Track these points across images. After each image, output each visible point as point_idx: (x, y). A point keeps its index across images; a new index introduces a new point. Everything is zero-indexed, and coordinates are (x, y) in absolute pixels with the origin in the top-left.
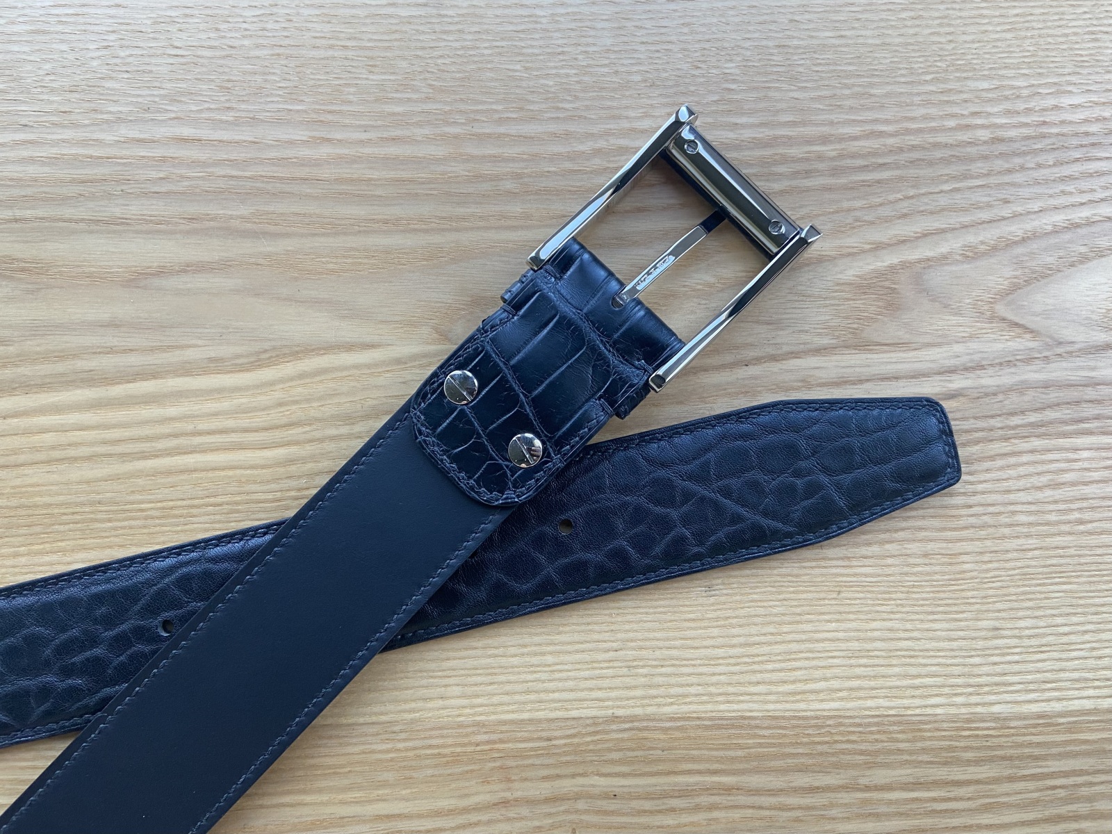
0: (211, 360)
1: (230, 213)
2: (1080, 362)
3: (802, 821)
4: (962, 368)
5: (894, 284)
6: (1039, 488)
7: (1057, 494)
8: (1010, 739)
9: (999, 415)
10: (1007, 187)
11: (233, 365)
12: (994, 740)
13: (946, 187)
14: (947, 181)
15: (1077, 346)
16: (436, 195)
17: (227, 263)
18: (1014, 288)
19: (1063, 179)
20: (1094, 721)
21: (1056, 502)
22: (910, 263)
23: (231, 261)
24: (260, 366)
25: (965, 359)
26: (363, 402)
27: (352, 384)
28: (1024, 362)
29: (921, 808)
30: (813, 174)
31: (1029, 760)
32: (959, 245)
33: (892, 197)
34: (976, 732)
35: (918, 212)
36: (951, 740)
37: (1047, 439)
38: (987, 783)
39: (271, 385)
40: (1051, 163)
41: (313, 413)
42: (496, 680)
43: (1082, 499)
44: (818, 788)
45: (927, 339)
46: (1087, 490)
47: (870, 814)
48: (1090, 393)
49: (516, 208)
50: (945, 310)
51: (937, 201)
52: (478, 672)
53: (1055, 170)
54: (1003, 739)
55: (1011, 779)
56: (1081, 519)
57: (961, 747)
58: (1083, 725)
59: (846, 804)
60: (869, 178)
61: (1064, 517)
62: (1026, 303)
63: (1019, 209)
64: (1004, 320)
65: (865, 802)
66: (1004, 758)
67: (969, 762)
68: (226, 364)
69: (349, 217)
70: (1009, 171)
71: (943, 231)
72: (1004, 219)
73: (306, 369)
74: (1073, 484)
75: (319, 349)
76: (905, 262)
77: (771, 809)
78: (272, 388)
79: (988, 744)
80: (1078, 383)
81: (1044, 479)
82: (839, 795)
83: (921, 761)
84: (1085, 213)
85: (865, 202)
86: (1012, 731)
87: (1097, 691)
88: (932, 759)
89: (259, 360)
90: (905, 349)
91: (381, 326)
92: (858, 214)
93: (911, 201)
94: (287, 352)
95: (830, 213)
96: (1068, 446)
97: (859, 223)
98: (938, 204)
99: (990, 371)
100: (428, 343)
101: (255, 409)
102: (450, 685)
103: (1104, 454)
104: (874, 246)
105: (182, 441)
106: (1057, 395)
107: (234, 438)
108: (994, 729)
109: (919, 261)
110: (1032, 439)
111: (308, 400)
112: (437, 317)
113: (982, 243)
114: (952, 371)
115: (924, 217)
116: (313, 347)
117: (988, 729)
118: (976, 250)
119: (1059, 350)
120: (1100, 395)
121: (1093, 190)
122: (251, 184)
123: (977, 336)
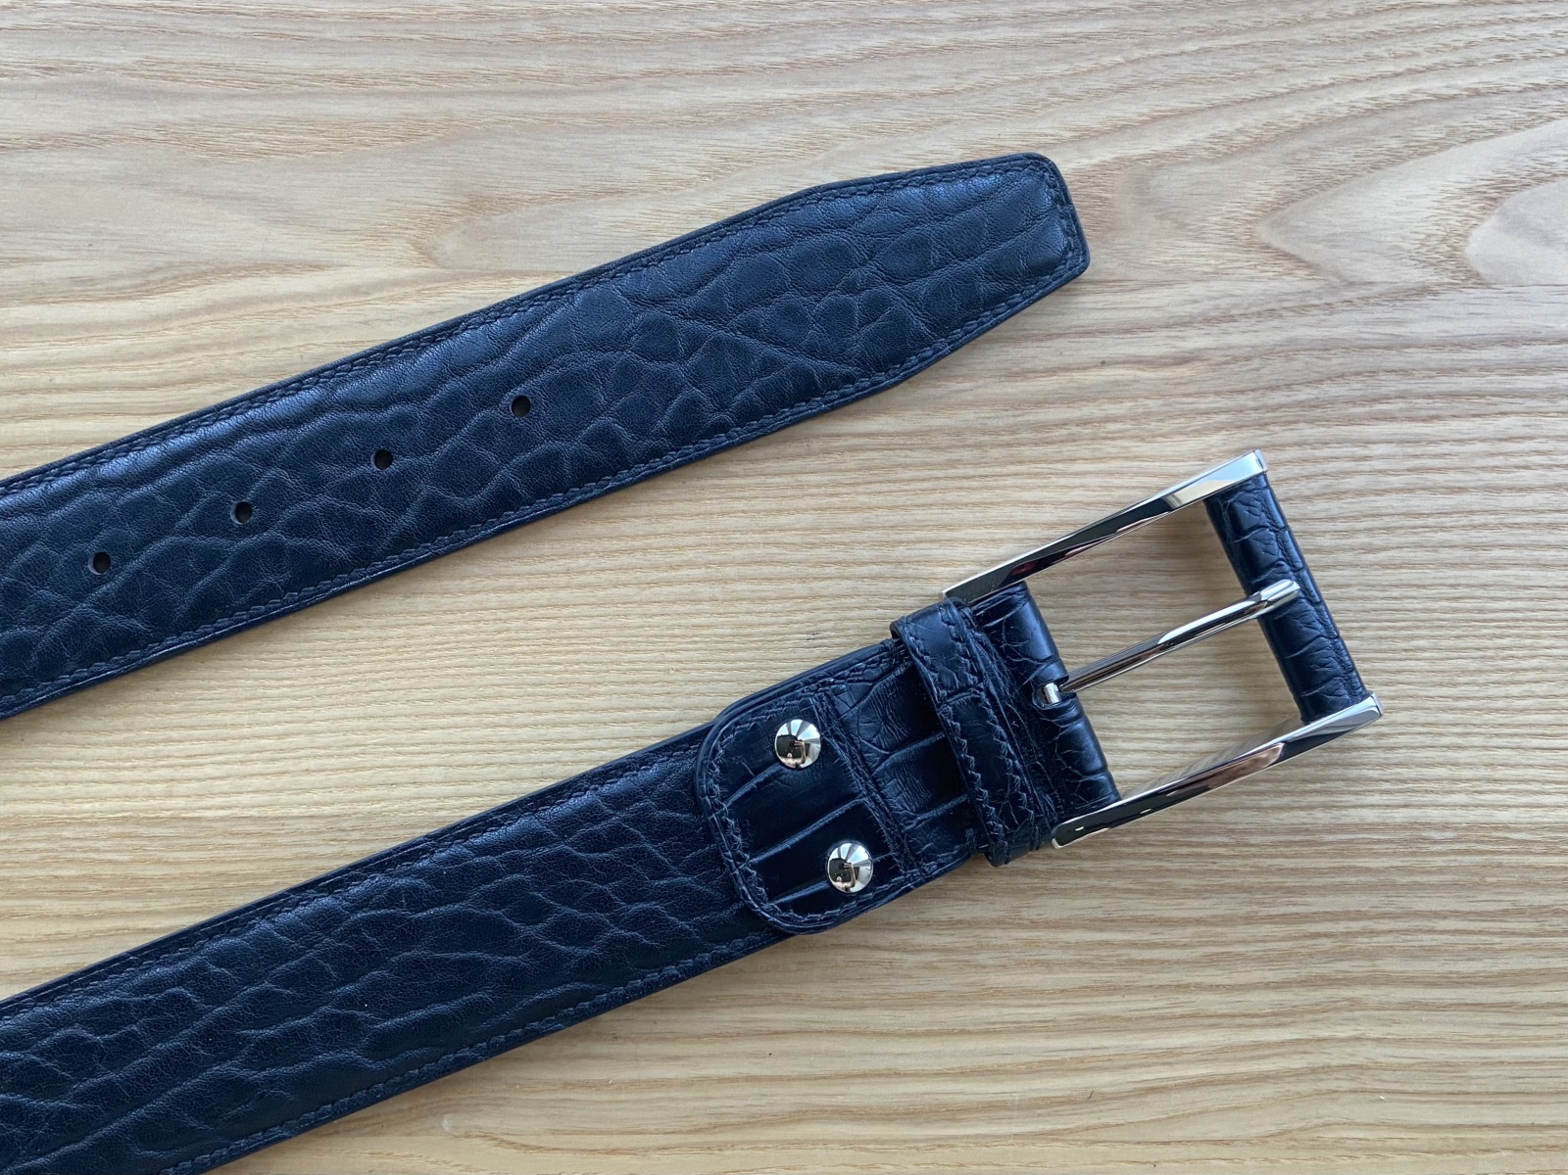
0: (76, 281)
1: (106, 60)
2: (1379, 313)
3: (936, 968)
4: (1200, 319)
5: (1106, 191)
6: (1308, 499)
7: (1335, 507)
8: (1250, 862)
9: (1253, 390)
10: (1281, 48)
11: (107, 289)
12: (1226, 862)
13: (1190, 47)
14: (1190, 38)
15: (1376, 290)
16: (418, 41)
17: (101, 137)
18: (1287, 200)
19: (1371, 37)
20: (1379, 842)
21: (1333, 519)
22: (1129, 160)
23: (107, 133)
24: (150, 292)
25: (1207, 305)
26: (302, 349)
27: (287, 322)
28: (1294, 311)
29: (1112, 956)
30: (990, 23)
31: (1278, 894)
32: (1206, 134)
33: (1107, 60)
34: (1198, 850)
35: (1147, 83)
36: (1160, 860)
37: (1323, 426)
38: (1214, 924)
39: (165, 320)
40: (1351, 13)
41: (227, 363)
42: (494, 760)
43: (1373, 516)
44: (960, 922)
45: (1149, 276)
46: (1381, 502)
47: (1037, 962)
48: (1395, 360)
49: (541, 64)
50: (1179, 232)
51: (1175, 67)
52: (469, 747)
53: (1358, 22)
54: (1239, 862)
55: (1249, 920)
56: (1370, 544)
57: (1176, 871)
58: (1362, 846)
59: (1001, 947)
60: (1073, 30)
61: (1344, 541)
62: (1301, 224)
63: (1300, 82)
64: (1268, 248)
65: (1030, 944)
66: (1239, 889)
67: (1187, 893)
68: (99, 287)
69: (285, 70)
70: (1286, 24)
71: (1182, 113)
72: (1276, 96)
73: (217, 298)
74: (1360, 493)
75: (239, 269)
76: (1123, 159)
77: (892, 950)
78: (167, 325)
79: (1215, 867)
80: (1375, 343)
81: (1316, 485)
82: (992, 934)
83: (1115, 889)
84: (1402, 88)
85: (1067, 67)
86: (1253, 850)
87: (1385, 797)
88: (1131, 886)
89: (148, 282)
90: (1116, 289)
91: (331, 237)
92: (1056, 84)
93: (1135, 67)
94: (190, 272)
95: (1013, 82)
96: (1355, 436)
97: (1055, 99)
98: (1177, 71)
99: (1243, 324)
100: (402, 265)
101: (141, 356)
102: (426, 766)
103: (1410, 450)
104: (1078, 134)
105: (34, 399)
106: (1342, 360)
107: (110, 397)
108: (1225, 845)
109: (1145, 158)
110: (1301, 425)
111: (221, 345)
112: (416, 225)
113: (1240, 131)
114: (1186, 323)
115: (1154, 92)
116: (232, 265)
117: (1217, 845)
118: (1231, 143)
119: (1349, 295)
120: (1408, 362)
121: (1414, 55)
122: (139, 18)
123: (1226, 271)
